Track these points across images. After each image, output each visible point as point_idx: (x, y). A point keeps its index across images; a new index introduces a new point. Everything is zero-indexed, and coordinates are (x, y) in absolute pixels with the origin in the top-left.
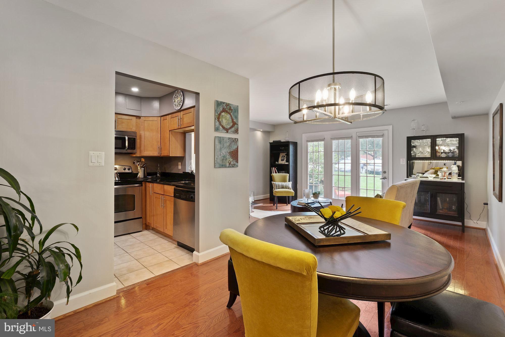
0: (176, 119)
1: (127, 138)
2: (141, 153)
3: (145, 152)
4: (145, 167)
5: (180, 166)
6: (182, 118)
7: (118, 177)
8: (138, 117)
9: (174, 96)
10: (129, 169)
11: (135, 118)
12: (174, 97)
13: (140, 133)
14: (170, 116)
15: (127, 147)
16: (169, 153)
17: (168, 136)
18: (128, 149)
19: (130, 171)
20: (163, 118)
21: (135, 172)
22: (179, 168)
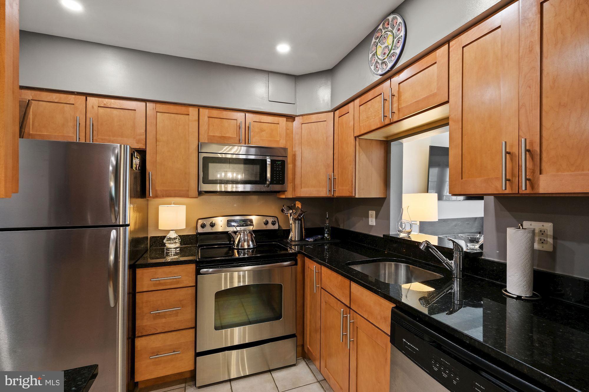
0: (377, 104)
1: (270, 160)
2: (295, 191)
3: (303, 190)
4: (303, 220)
5: (374, 220)
6: (396, 94)
7: (252, 241)
8: (291, 118)
9: (374, 40)
10: (273, 223)
11: (285, 119)
12: (372, 43)
13: (294, 150)
14: (357, 101)
15: (270, 180)
16: (354, 190)
17: (351, 149)
18: (272, 182)
19: (276, 227)
20: (339, 111)
21: (284, 228)
22: (370, 223)
